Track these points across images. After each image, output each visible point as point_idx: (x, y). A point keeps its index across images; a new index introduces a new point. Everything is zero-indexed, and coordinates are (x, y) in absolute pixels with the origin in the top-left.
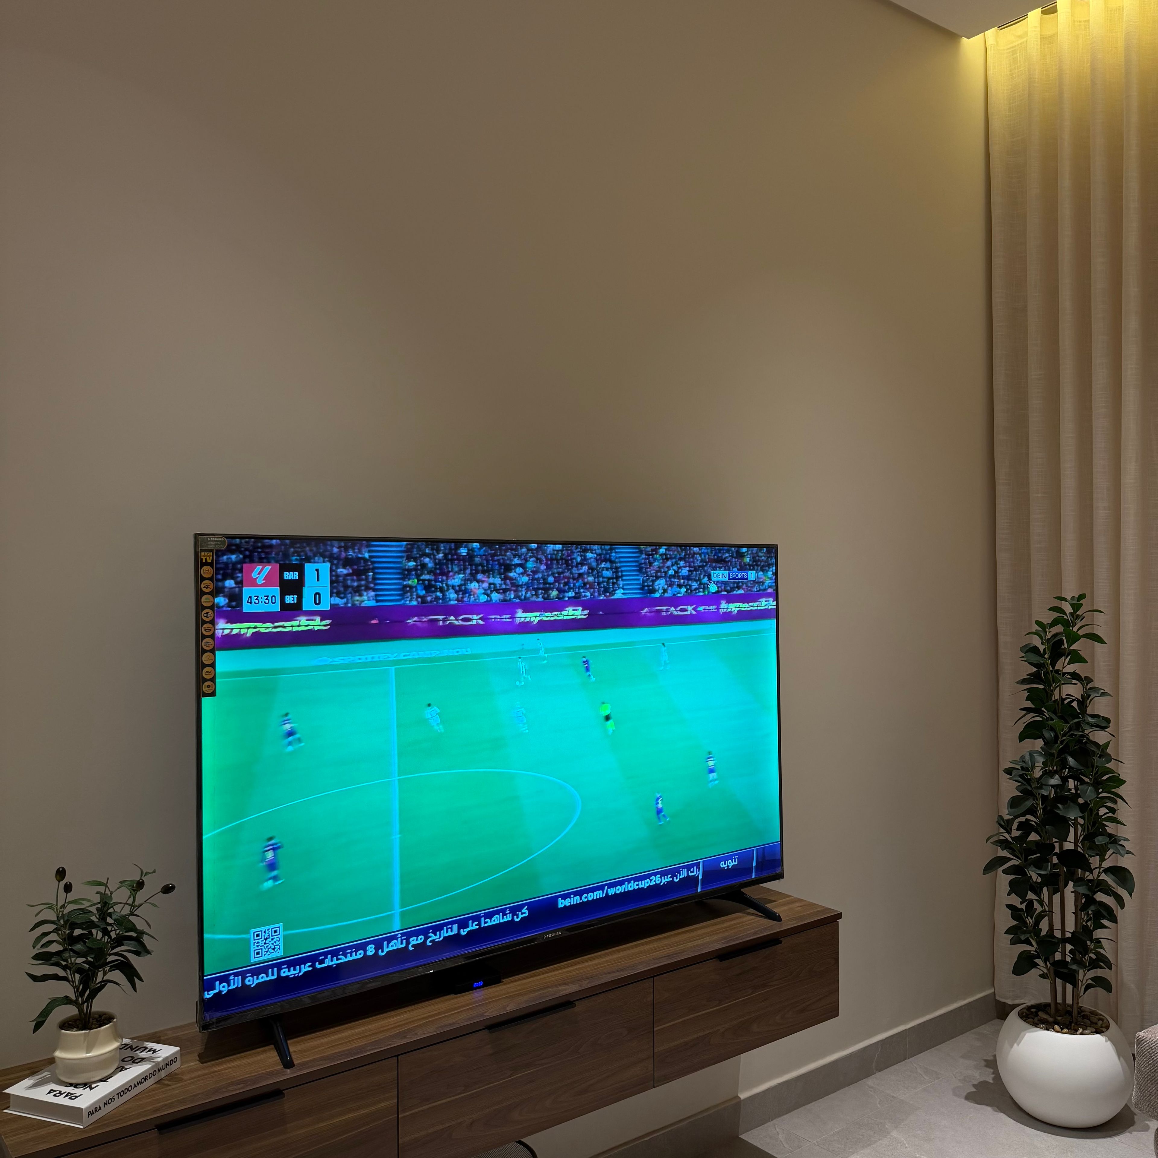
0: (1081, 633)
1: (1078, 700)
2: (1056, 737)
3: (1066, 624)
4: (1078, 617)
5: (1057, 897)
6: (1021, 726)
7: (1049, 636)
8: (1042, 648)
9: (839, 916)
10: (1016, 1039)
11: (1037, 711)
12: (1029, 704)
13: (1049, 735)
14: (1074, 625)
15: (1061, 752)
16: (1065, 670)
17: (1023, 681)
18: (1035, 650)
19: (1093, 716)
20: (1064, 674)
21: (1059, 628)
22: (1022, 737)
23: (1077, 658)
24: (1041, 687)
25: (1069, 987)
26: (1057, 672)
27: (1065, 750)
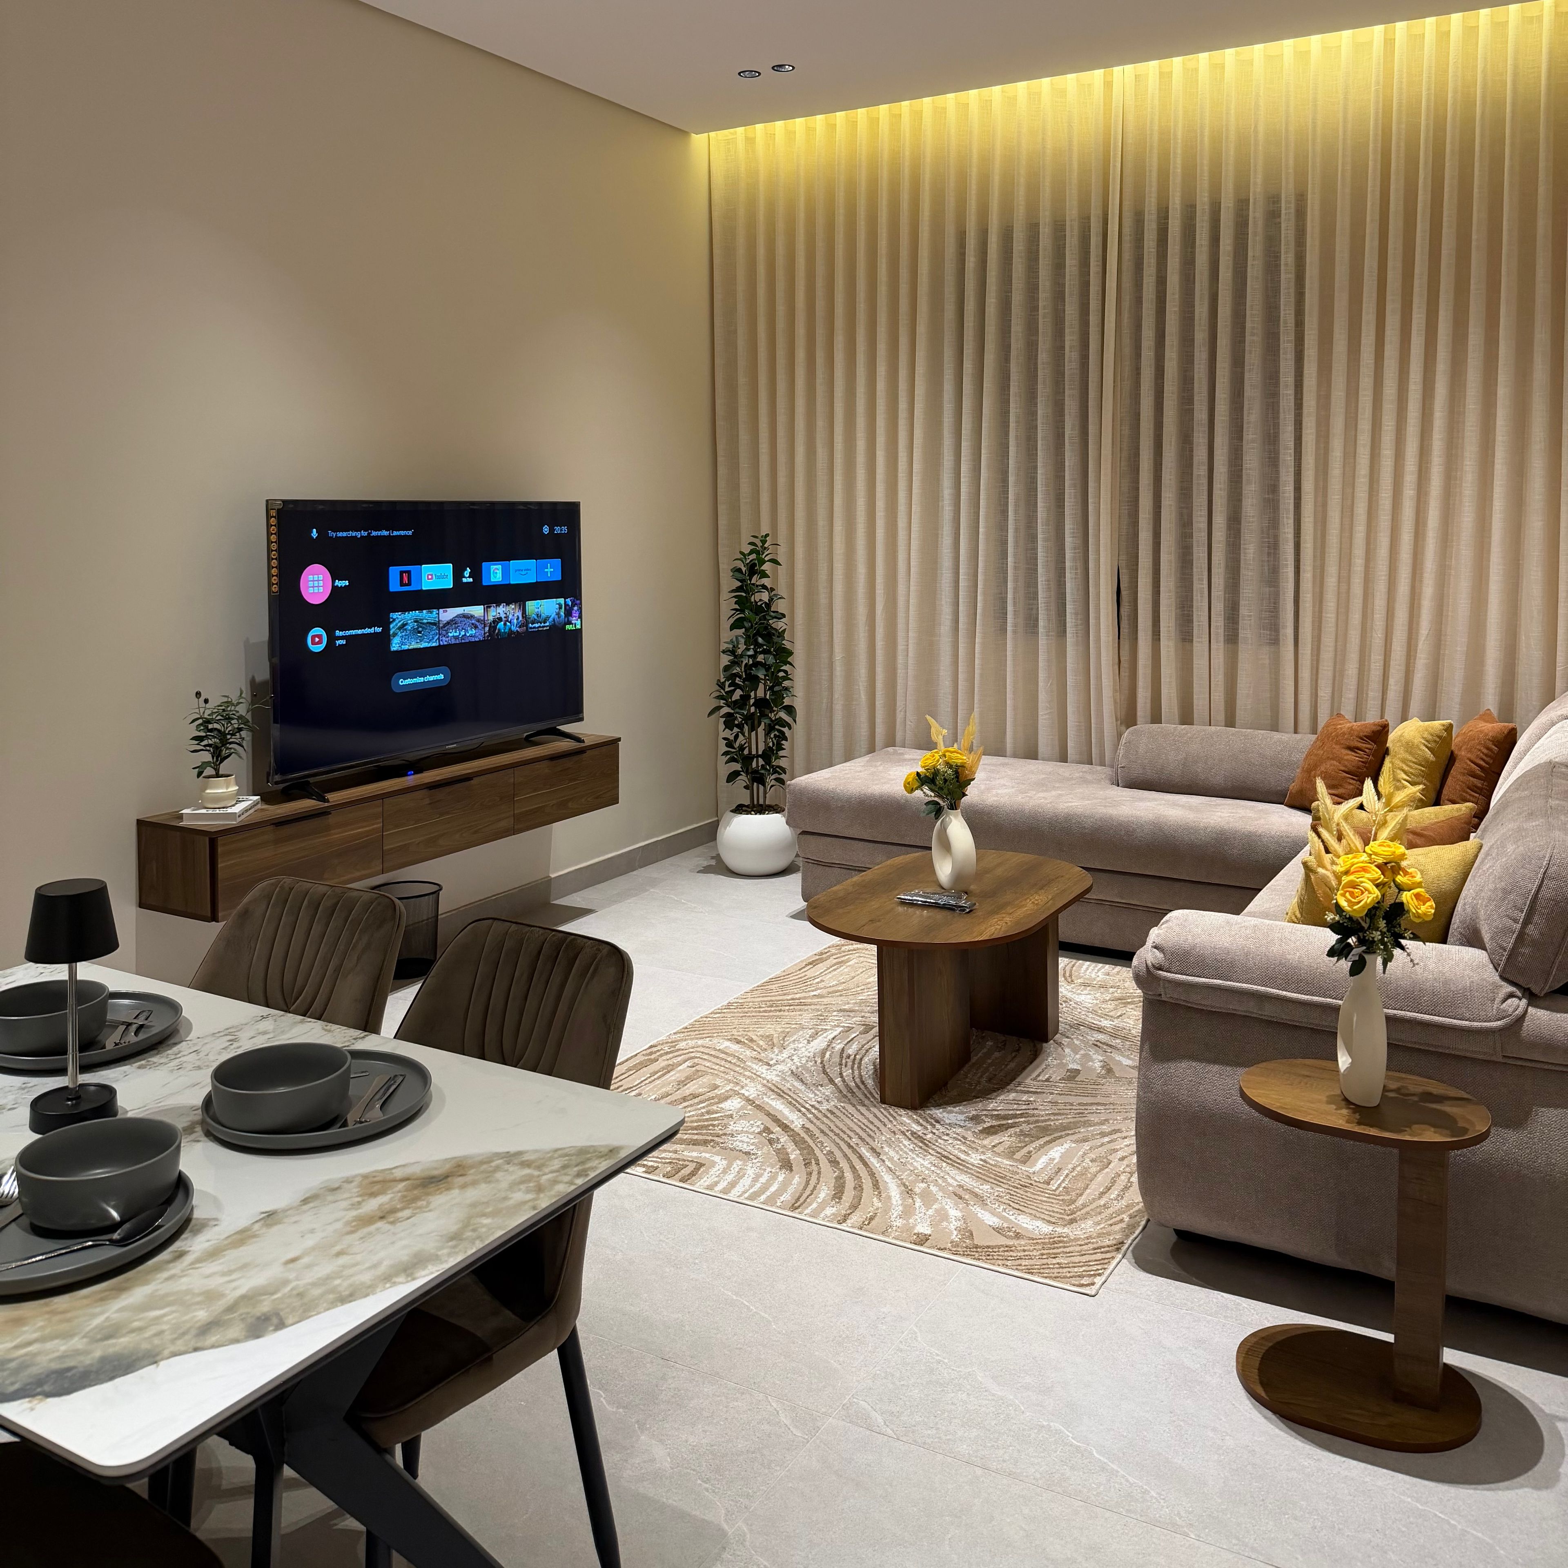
0: (766, 559)
1: (766, 603)
2: (752, 626)
3: (758, 553)
4: (765, 548)
5: (753, 733)
6: (732, 620)
7: (748, 561)
8: (744, 569)
9: (619, 739)
10: (728, 823)
11: (742, 611)
12: (737, 607)
13: (747, 624)
14: (763, 553)
15: (754, 635)
16: (758, 583)
17: (733, 591)
18: (739, 570)
19: (774, 612)
20: (757, 586)
21: (753, 556)
22: (732, 627)
23: (764, 575)
24: (744, 594)
25: (761, 787)
26: (753, 584)
27: (758, 633)
